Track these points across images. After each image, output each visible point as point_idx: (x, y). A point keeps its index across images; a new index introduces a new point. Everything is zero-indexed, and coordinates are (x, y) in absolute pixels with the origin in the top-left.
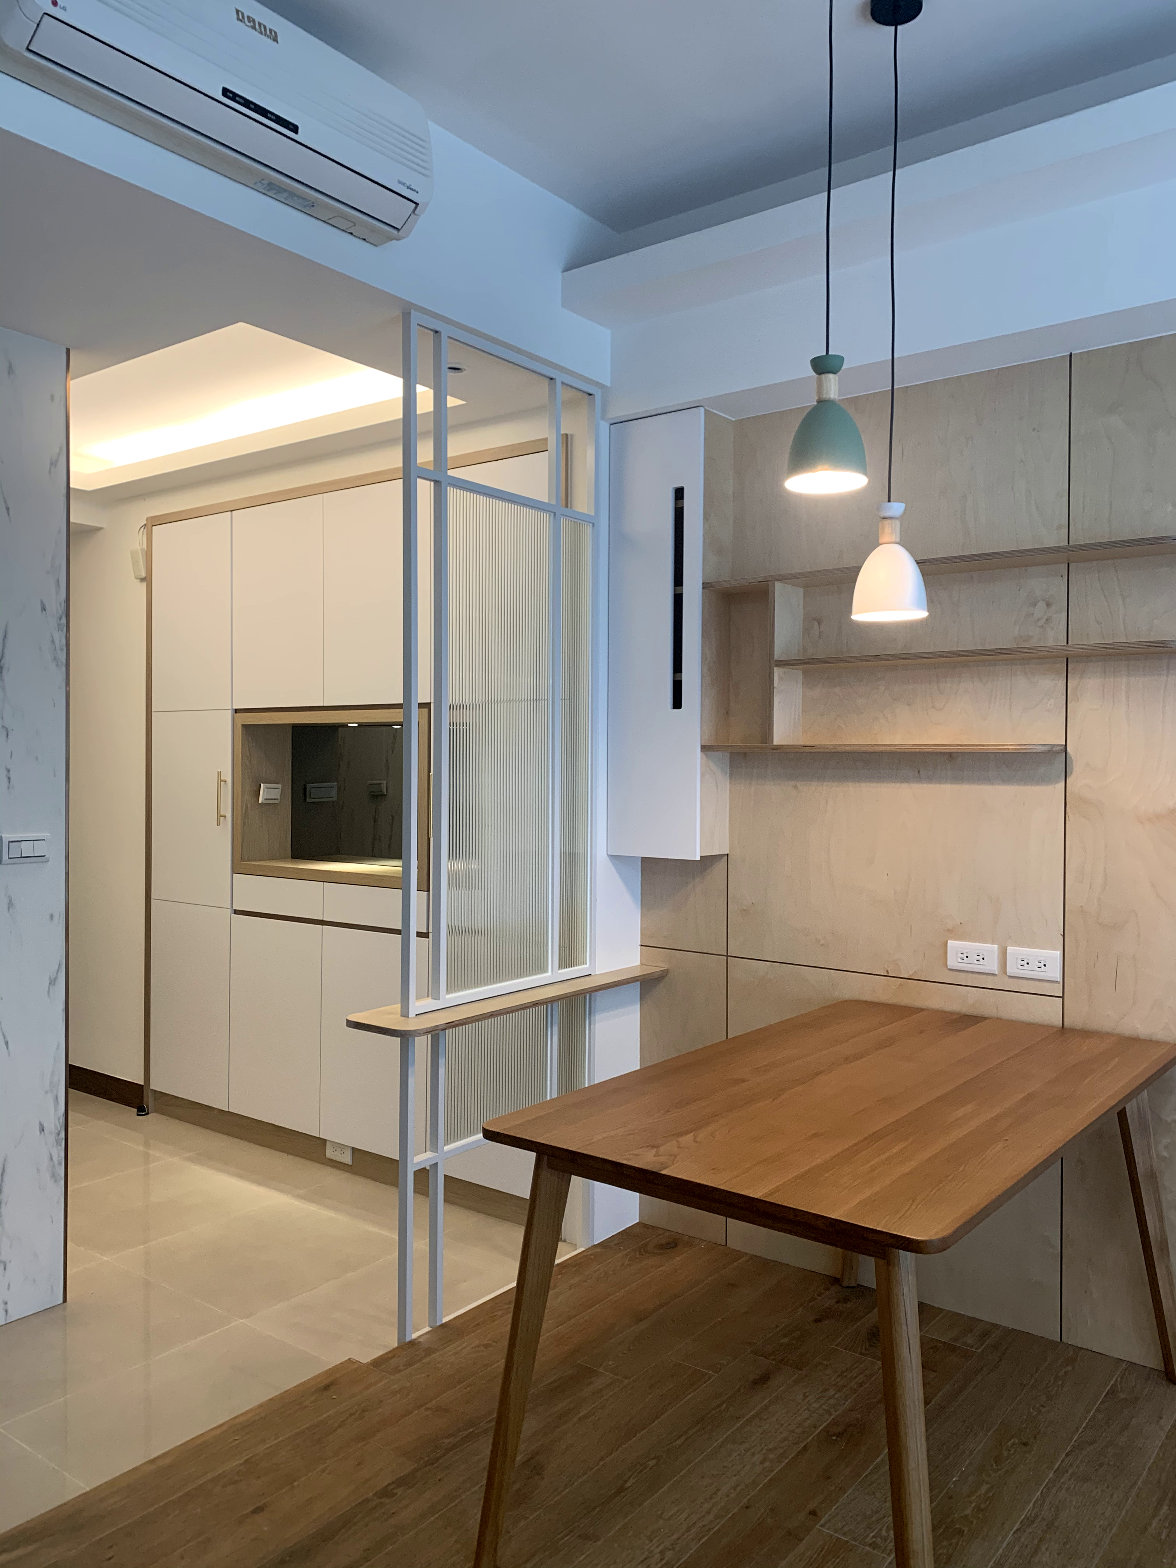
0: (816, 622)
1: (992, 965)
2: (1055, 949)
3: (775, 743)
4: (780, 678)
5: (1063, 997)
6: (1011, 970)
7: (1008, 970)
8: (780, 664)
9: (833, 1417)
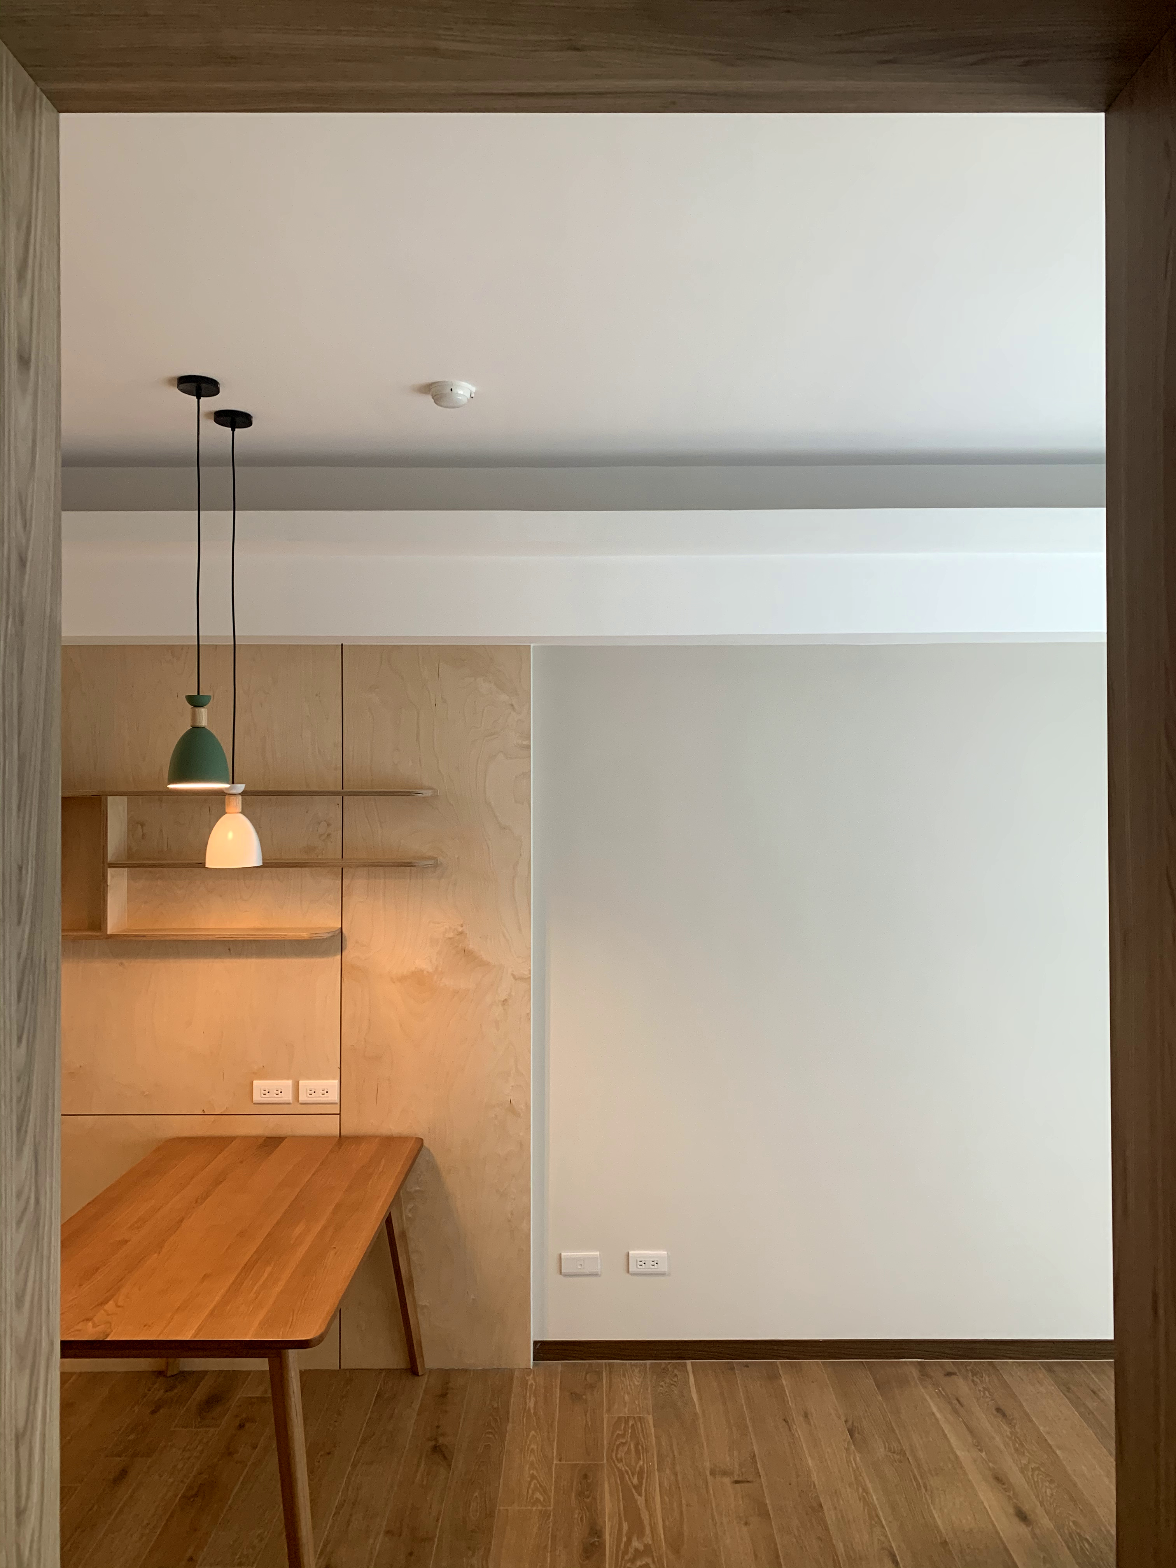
0: (139, 827)
1: (288, 1097)
2: (334, 1079)
3: (109, 933)
4: (112, 877)
5: (340, 1114)
6: (302, 1098)
7: (300, 1099)
8: (112, 865)
9: (186, 1484)
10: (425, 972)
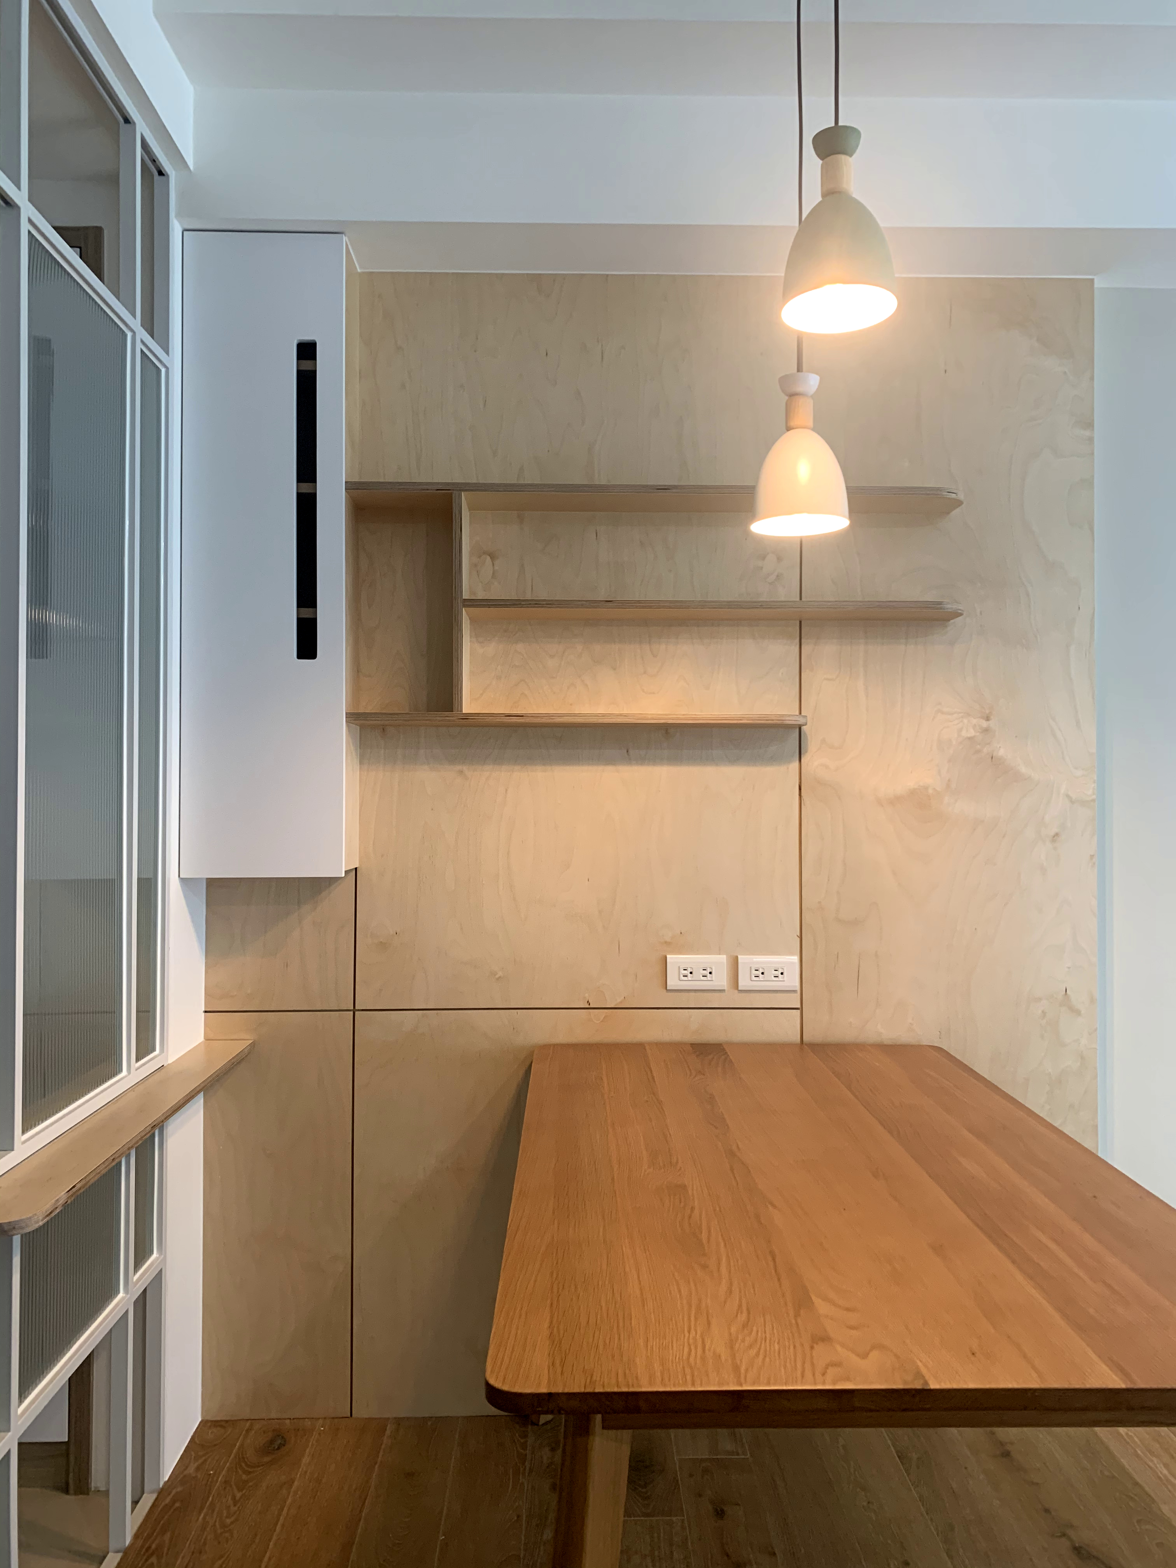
0: (488, 558)
1: (722, 980)
2: (792, 954)
3: (463, 711)
5: (801, 1009)
6: (743, 983)
7: (740, 983)
8: (465, 604)
10: (930, 791)
